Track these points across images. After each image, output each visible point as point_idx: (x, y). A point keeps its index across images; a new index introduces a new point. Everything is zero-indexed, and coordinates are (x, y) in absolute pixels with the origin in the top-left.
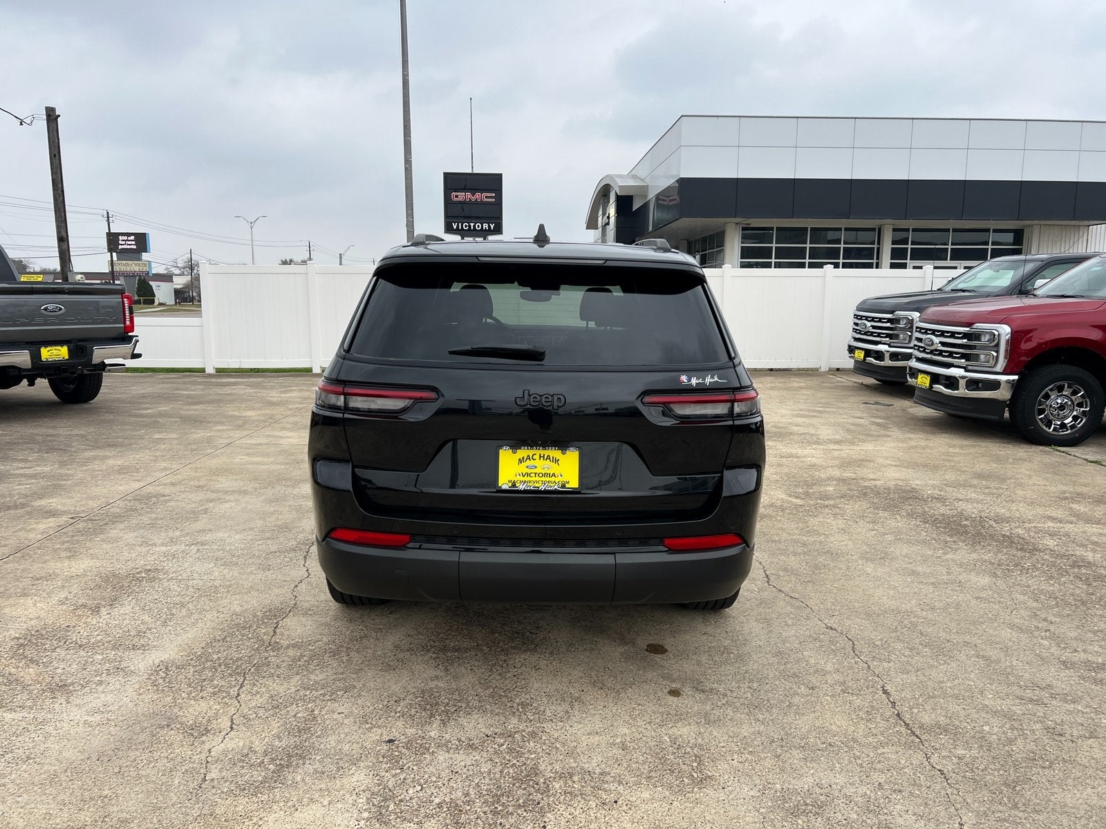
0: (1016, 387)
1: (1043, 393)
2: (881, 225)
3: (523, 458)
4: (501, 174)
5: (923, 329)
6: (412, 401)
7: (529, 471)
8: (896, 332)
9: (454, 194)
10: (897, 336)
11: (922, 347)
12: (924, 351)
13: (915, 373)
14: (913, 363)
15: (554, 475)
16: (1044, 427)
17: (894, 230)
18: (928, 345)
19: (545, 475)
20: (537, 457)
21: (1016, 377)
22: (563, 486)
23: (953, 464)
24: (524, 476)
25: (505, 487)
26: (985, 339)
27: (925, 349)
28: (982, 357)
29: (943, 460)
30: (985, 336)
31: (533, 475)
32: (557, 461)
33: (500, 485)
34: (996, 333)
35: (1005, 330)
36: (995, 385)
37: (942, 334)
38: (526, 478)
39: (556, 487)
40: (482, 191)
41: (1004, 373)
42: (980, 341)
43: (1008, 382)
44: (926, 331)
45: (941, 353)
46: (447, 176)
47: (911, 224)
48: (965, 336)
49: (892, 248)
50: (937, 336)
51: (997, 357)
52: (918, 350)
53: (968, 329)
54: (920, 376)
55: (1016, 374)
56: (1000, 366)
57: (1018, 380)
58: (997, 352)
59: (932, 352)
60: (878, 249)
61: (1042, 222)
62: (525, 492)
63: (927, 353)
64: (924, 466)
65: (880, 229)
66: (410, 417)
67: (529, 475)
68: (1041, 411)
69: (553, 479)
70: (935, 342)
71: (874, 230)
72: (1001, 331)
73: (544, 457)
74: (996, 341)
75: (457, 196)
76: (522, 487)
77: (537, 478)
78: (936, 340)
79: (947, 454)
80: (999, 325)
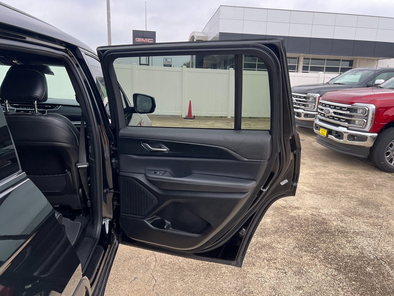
0: (376, 140)
1: (390, 144)
2: (299, 56)
4: (155, 32)
5: (324, 104)
8: (307, 103)
9: (137, 39)
10: (308, 106)
11: (323, 114)
12: (324, 116)
13: (318, 127)
14: (317, 122)
16: (389, 163)
17: (304, 59)
18: (327, 113)
21: (376, 134)
23: (343, 190)
26: (360, 112)
27: (324, 115)
28: (357, 122)
29: (337, 186)
30: (360, 110)
34: (367, 109)
35: (372, 107)
36: (364, 139)
37: (335, 107)
40: (148, 38)
41: (370, 132)
42: (357, 113)
43: (371, 137)
44: (326, 105)
45: (333, 118)
46: (134, 32)
47: (311, 56)
48: (348, 109)
49: (303, 66)
50: (332, 108)
51: (367, 122)
52: (321, 115)
53: (350, 106)
54: (321, 129)
55: (376, 133)
56: (368, 128)
57: (377, 136)
58: (367, 120)
59: (328, 117)
60: (298, 66)
61: (361, 57)
63: (326, 117)
64: (328, 193)
65: (298, 58)
68: (388, 154)
70: (331, 112)
71: (296, 58)
72: (370, 108)
74: (367, 114)
75: (138, 40)
78: (332, 111)
79: (337, 180)
80: (369, 104)
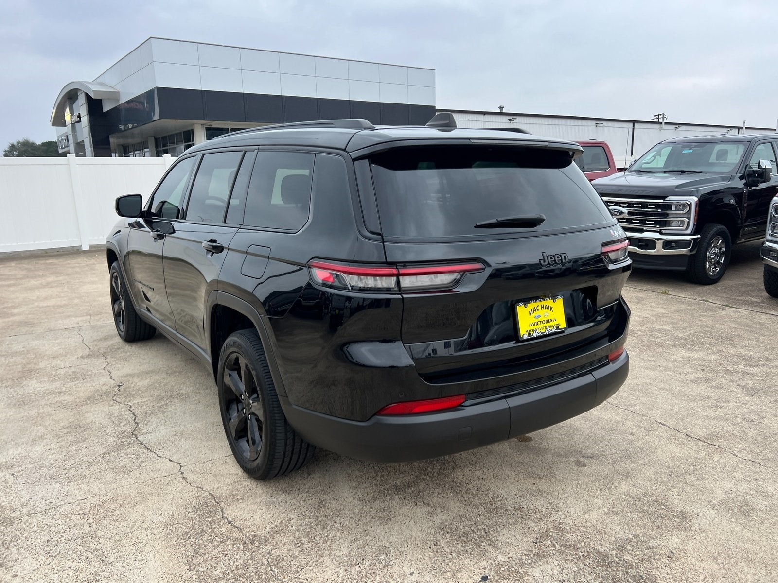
3: (532, 310)
6: (461, 273)
7: (537, 320)
15: (551, 321)
19: (546, 321)
20: (539, 308)
22: (558, 328)
24: (534, 325)
25: (526, 337)
31: (539, 323)
32: (551, 309)
33: (521, 336)
38: (536, 327)
39: (554, 330)
62: (538, 338)
66: (461, 290)
67: (537, 323)
69: (551, 324)
73: (543, 307)
76: (535, 335)
77: (542, 325)
